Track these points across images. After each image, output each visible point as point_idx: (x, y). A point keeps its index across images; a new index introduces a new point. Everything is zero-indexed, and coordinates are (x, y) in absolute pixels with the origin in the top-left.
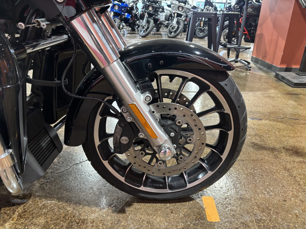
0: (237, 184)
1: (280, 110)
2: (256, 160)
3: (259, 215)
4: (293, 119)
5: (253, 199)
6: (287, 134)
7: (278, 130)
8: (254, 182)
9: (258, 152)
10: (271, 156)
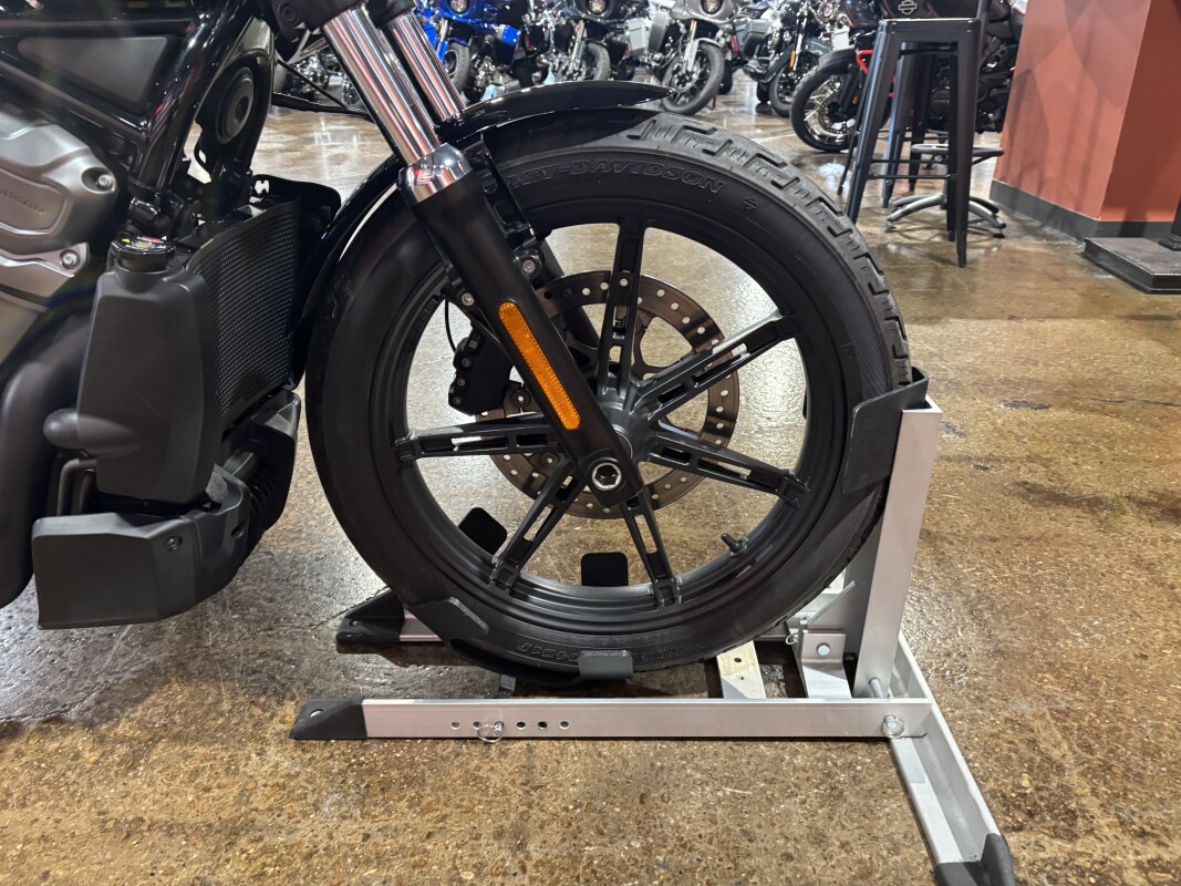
0: (981, 611)
1: (1108, 375)
2: (1038, 539)
3: (1062, 699)
4: (1156, 403)
5: (1037, 653)
6: (1139, 452)
7: (1106, 441)
8: (1038, 604)
9: (1043, 513)
10: (1087, 523)
